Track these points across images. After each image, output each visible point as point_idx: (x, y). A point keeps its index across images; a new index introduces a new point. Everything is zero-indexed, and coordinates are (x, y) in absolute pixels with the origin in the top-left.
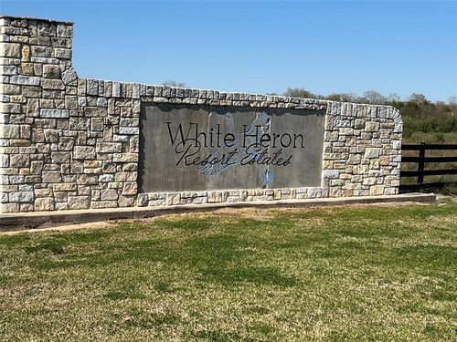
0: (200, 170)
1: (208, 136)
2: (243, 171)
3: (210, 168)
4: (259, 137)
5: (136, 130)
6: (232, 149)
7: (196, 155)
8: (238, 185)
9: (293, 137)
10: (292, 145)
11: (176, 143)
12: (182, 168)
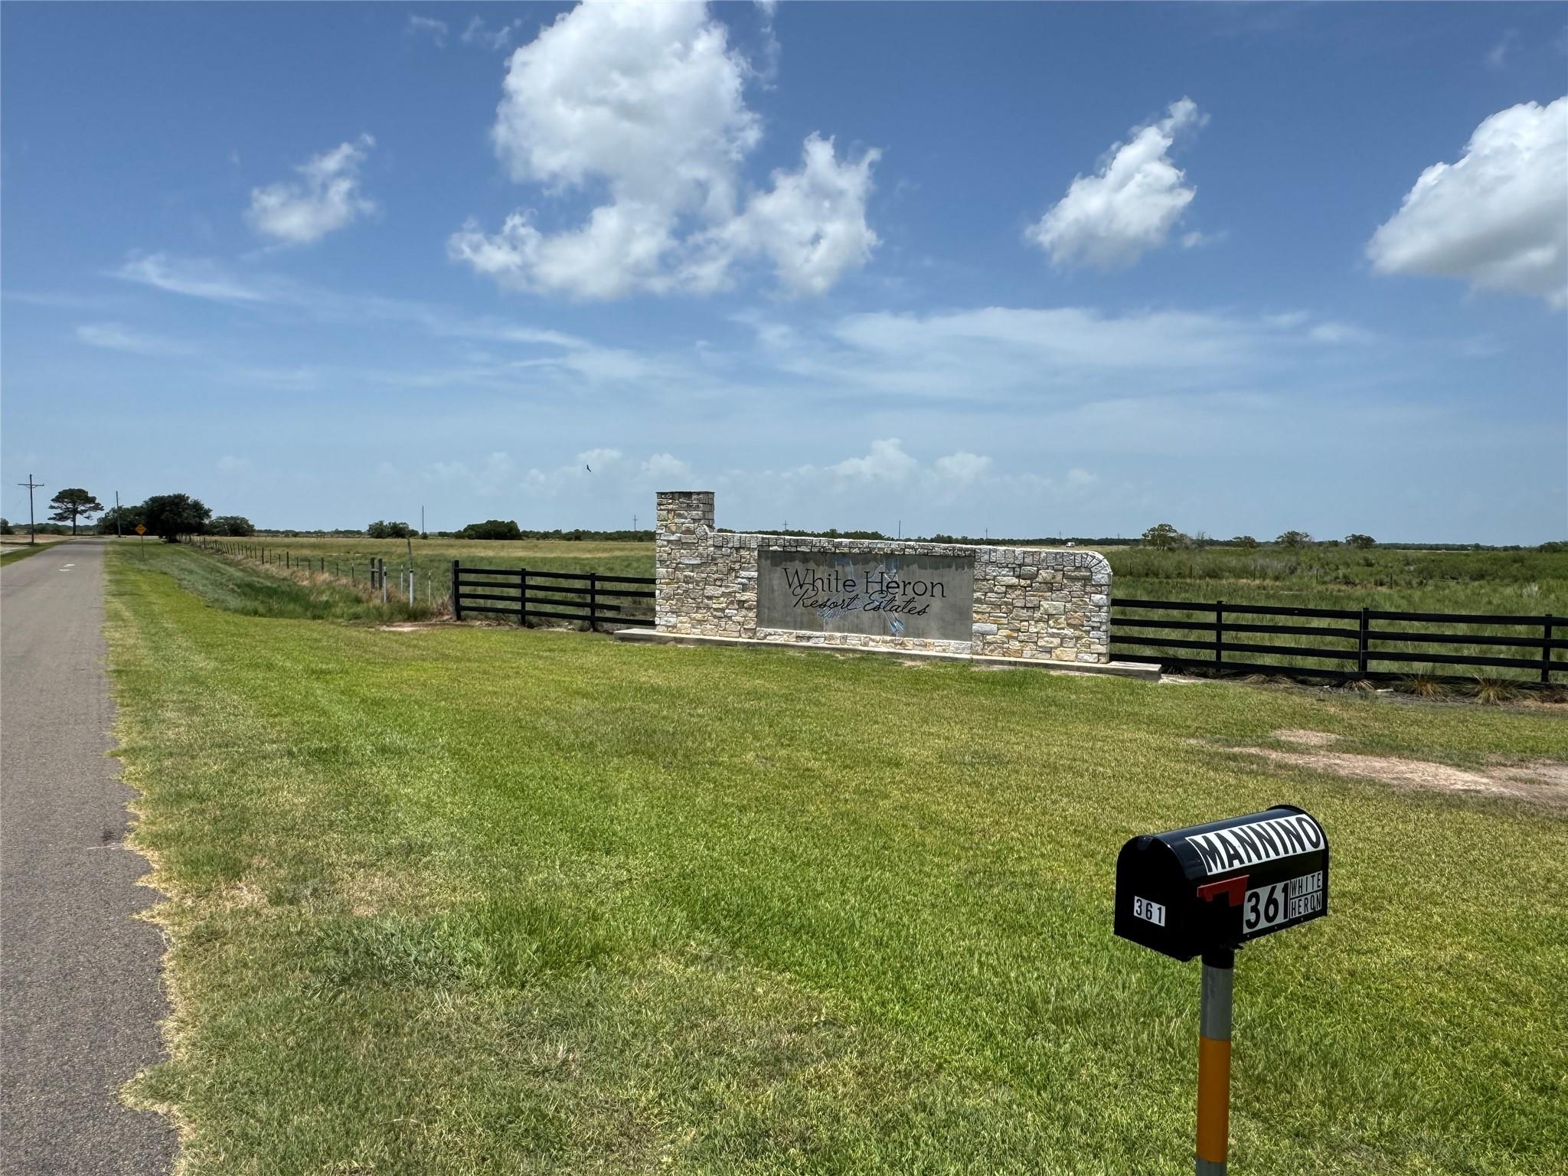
0: (818, 612)
1: (826, 581)
2: (867, 617)
3: (827, 611)
4: (885, 584)
5: (755, 574)
6: (853, 594)
7: (814, 599)
8: (862, 631)
9: (929, 586)
10: (929, 593)
11: (793, 587)
12: (800, 609)
